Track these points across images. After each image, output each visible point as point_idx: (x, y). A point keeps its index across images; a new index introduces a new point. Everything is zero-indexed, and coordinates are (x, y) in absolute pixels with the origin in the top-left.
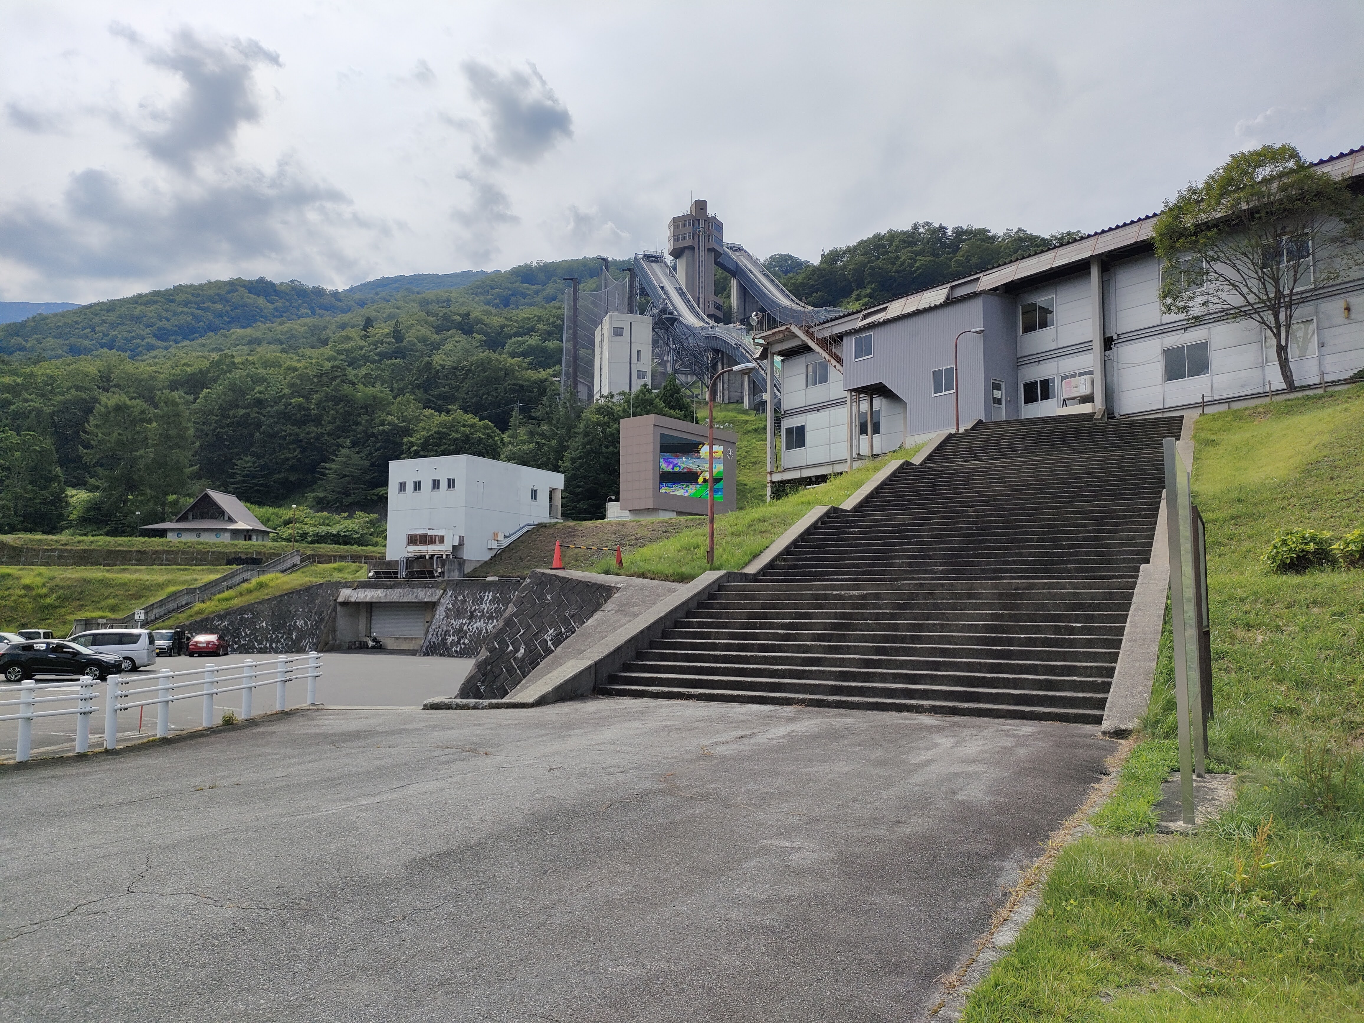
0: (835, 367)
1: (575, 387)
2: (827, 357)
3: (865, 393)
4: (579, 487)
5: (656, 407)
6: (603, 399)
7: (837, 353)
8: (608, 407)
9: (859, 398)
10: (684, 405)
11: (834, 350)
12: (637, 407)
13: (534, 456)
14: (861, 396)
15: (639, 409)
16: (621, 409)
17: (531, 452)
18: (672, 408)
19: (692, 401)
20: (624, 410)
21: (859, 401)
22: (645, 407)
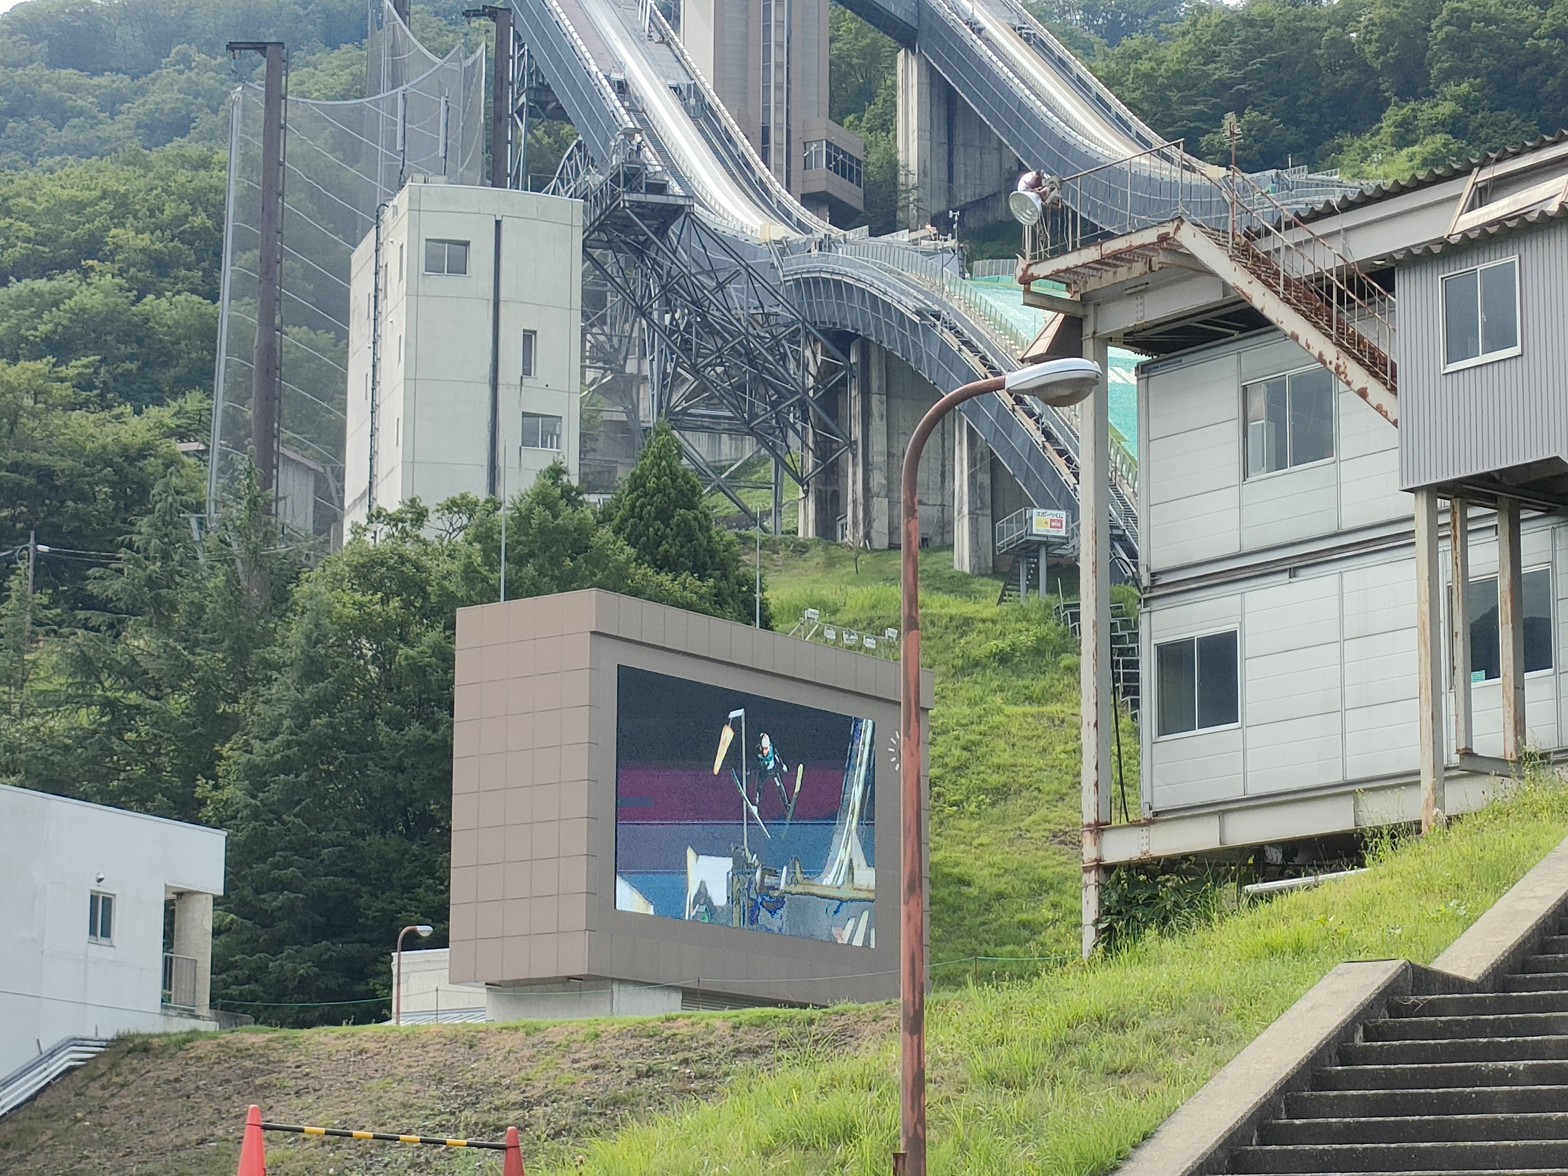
0: (1363, 393)
1: (266, 483)
2: (1331, 352)
3: (1489, 500)
4: (280, 886)
5: (599, 560)
6: (383, 529)
7: (1370, 337)
8: (403, 559)
9: (1466, 521)
10: (712, 553)
11: (1357, 327)
12: (520, 561)
13: (94, 761)
14: (1472, 512)
15: (530, 569)
16: (456, 567)
17: (80, 741)
18: (663, 564)
19: (745, 540)
20: (470, 573)
21: (1466, 533)
22: (555, 562)
